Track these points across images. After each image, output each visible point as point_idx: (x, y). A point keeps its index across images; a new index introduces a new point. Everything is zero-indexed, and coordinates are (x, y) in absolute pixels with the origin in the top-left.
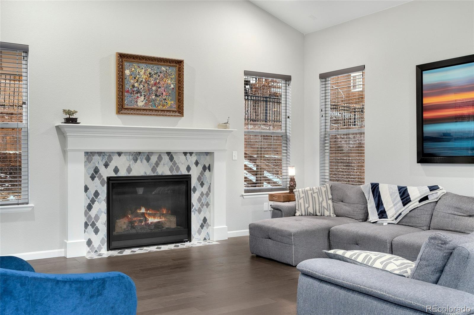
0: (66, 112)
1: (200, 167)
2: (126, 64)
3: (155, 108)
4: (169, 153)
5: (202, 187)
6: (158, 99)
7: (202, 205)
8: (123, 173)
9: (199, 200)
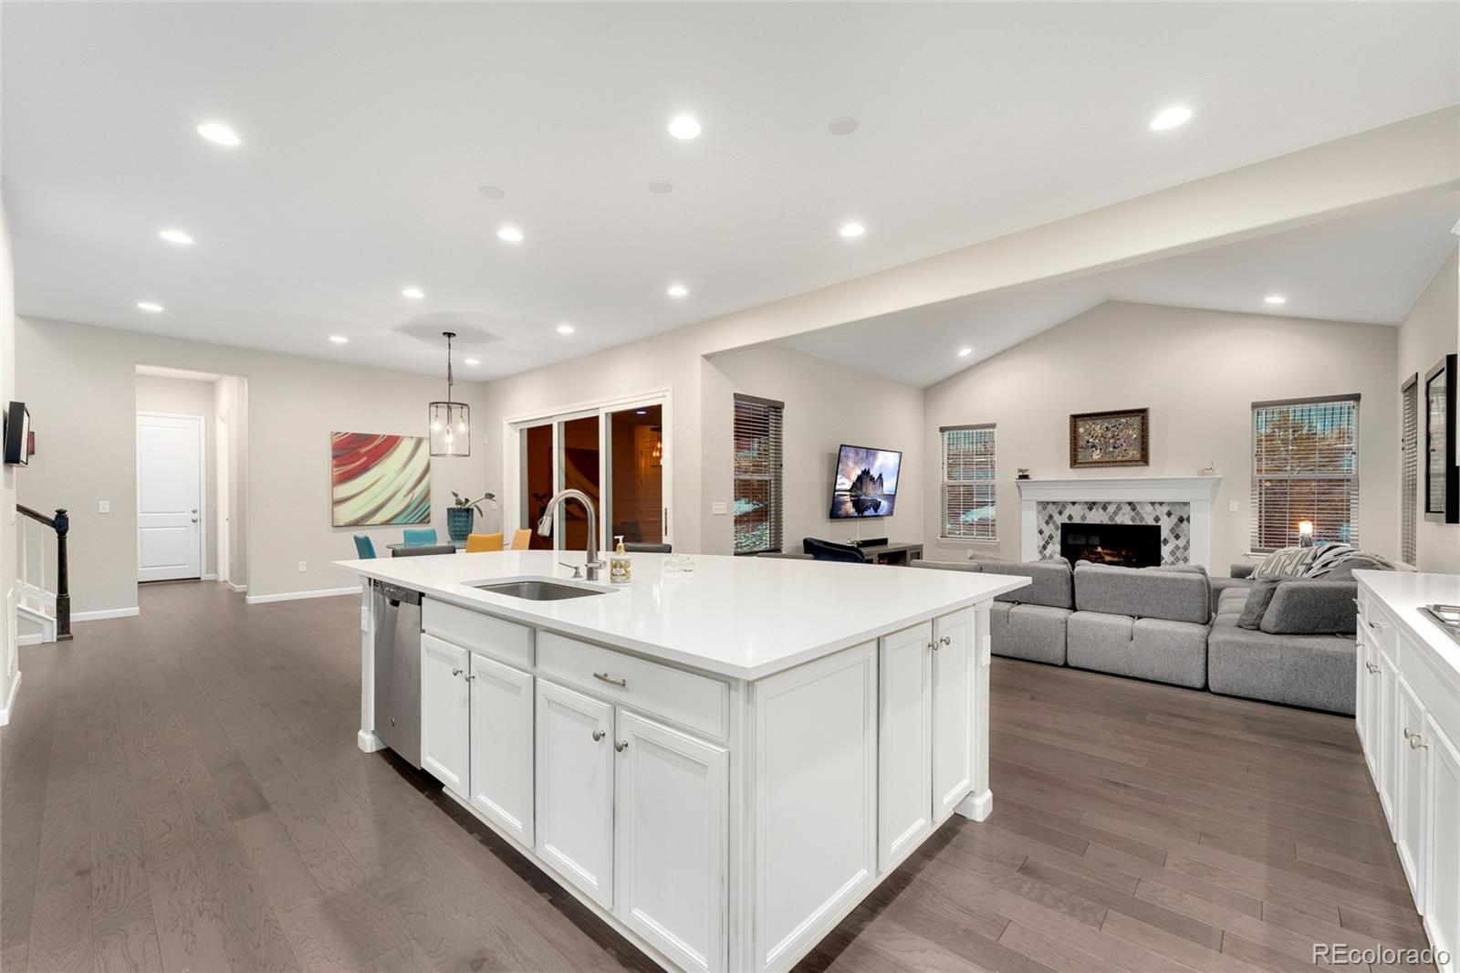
0: (1020, 471)
1: (1174, 519)
2: (1080, 423)
3: (1112, 459)
4: (1130, 504)
5: (1177, 539)
6: (1117, 450)
7: (1177, 559)
8: (1077, 520)
9: (1173, 553)
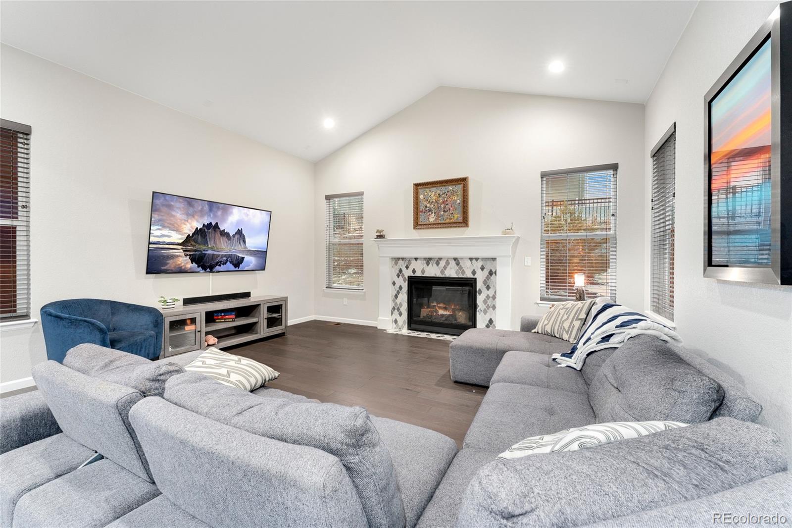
0: (378, 231)
1: (486, 272)
2: (421, 191)
3: (443, 222)
4: (455, 259)
5: (488, 290)
6: (446, 214)
7: (488, 307)
8: (418, 274)
9: (485, 302)
